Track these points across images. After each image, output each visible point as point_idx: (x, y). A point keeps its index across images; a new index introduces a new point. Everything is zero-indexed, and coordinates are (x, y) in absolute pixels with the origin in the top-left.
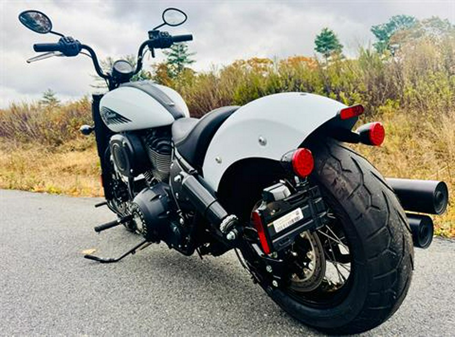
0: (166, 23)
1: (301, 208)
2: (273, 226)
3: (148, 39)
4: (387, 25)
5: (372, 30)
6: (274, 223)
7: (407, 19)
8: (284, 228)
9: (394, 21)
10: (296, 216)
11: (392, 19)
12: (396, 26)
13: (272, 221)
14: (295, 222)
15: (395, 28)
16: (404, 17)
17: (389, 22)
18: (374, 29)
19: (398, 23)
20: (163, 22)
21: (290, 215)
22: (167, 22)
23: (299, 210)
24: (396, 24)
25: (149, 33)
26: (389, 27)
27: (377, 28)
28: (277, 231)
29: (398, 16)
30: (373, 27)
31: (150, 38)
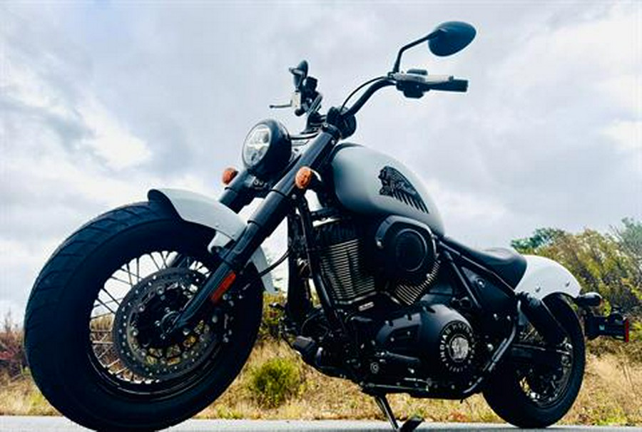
4: (531, 239)
5: (513, 246)
7: (555, 232)
9: (539, 235)
11: (536, 233)
12: (542, 241)
15: (542, 243)
16: (551, 230)
17: (532, 236)
18: (515, 244)
19: (545, 237)
24: (543, 238)
26: (534, 242)
27: (518, 243)
29: (544, 229)
30: (513, 241)
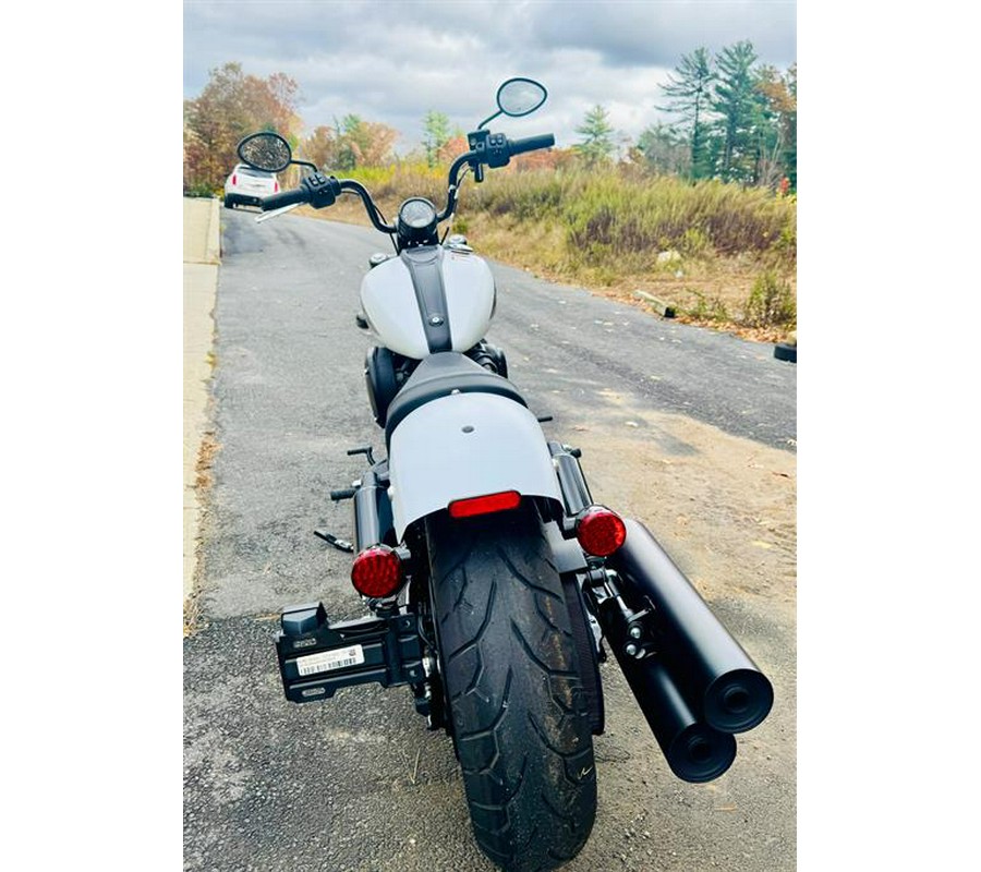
0: (502, 111)
1: (363, 645)
2: (295, 664)
3: (468, 151)
6: (299, 660)
8: (316, 671)
10: (349, 657)
13: (296, 657)
14: (343, 666)
20: (499, 110)
21: (337, 654)
22: (505, 109)
23: (358, 648)
25: (471, 136)
28: (302, 673)
31: (472, 148)
